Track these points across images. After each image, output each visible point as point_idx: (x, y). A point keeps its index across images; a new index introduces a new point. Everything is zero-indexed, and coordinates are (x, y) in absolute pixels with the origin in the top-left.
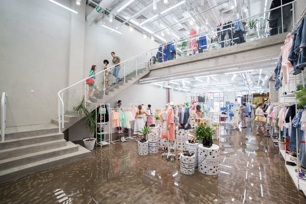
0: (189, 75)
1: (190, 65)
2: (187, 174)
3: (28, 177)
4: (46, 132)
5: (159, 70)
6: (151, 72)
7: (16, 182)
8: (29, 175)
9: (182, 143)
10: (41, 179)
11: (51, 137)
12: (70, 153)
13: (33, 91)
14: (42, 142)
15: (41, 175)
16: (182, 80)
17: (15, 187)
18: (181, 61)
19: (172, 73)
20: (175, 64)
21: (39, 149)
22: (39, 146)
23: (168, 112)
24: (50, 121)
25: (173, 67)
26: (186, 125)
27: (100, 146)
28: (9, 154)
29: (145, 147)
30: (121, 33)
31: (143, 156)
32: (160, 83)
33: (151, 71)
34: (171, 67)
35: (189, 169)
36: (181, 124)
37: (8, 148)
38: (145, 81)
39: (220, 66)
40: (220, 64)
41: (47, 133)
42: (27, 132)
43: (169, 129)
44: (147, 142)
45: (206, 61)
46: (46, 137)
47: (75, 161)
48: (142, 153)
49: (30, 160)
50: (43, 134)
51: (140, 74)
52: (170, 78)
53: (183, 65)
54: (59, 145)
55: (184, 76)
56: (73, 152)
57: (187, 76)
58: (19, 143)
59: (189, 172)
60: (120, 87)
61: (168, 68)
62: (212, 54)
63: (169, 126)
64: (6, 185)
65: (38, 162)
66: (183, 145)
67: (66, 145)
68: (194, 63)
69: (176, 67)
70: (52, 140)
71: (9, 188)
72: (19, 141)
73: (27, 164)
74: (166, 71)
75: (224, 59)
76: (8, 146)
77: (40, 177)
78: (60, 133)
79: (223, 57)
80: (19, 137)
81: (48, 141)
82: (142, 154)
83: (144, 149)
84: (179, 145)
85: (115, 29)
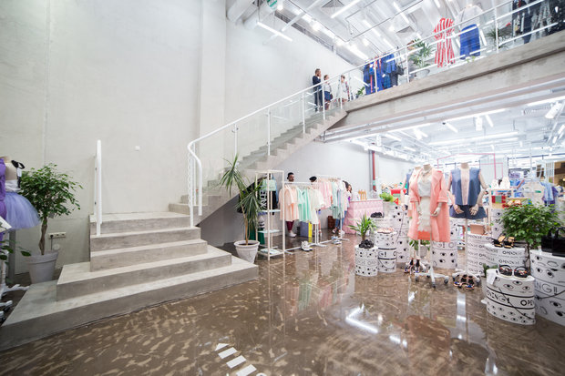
0: (433, 116)
1: (442, 92)
2: (519, 322)
3: (149, 310)
4: (166, 223)
5: (367, 110)
6: (350, 115)
7: (128, 318)
8: (149, 307)
9: (448, 253)
10: (174, 317)
11: (179, 233)
12: (217, 267)
13: (138, 148)
14: (162, 242)
15: (172, 309)
16: (415, 128)
17: (130, 328)
18: (420, 85)
19: (396, 112)
20: (404, 93)
21: (159, 254)
22: (160, 249)
23: (435, 179)
24: (166, 207)
25: (399, 100)
26: (475, 209)
27: (267, 258)
28: (111, 260)
29: (371, 258)
30: (291, 40)
31: (369, 279)
32: (360, 140)
33: (348, 112)
34: (396, 101)
35: (523, 311)
36: (462, 207)
37: (108, 249)
38: (334, 135)
39: (522, 85)
40: (524, 80)
41: (168, 226)
42: (135, 221)
43: (435, 217)
44: (375, 248)
45: (485, 78)
46: (169, 234)
47: (230, 284)
48: (367, 272)
49: (147, 275)
50: (161, 227)
51: (331, 117)
52: (389, 126)
53: (425, 94)
54: (193, 250)
55: (422, 119)
56: (222, 266)
57: (428, 117)
58: (124, 241)
59: (525, 319)
60: (297, 140)
61: (388, 103)
62: (502, 61)
63: (438, 209)
64: (114, 322)
65: (160, 281)
66: (452, 258)
67: (206, 252)
68: (452, 88)
69: (407, 99)
70: (179, 240)
71: (121, 329)
72: (123, 237)
73: (141, 282)
74: (385, 109)
75: (537, 66)
76: (106, 246)
77: (173, 314)
78: (192, 227)
79: (534, 62)
80: (122, 230)
81: (173, 241)
82: (366, 275)
83: (371, 263)
84: (442, 258)
85: (280, 31)
